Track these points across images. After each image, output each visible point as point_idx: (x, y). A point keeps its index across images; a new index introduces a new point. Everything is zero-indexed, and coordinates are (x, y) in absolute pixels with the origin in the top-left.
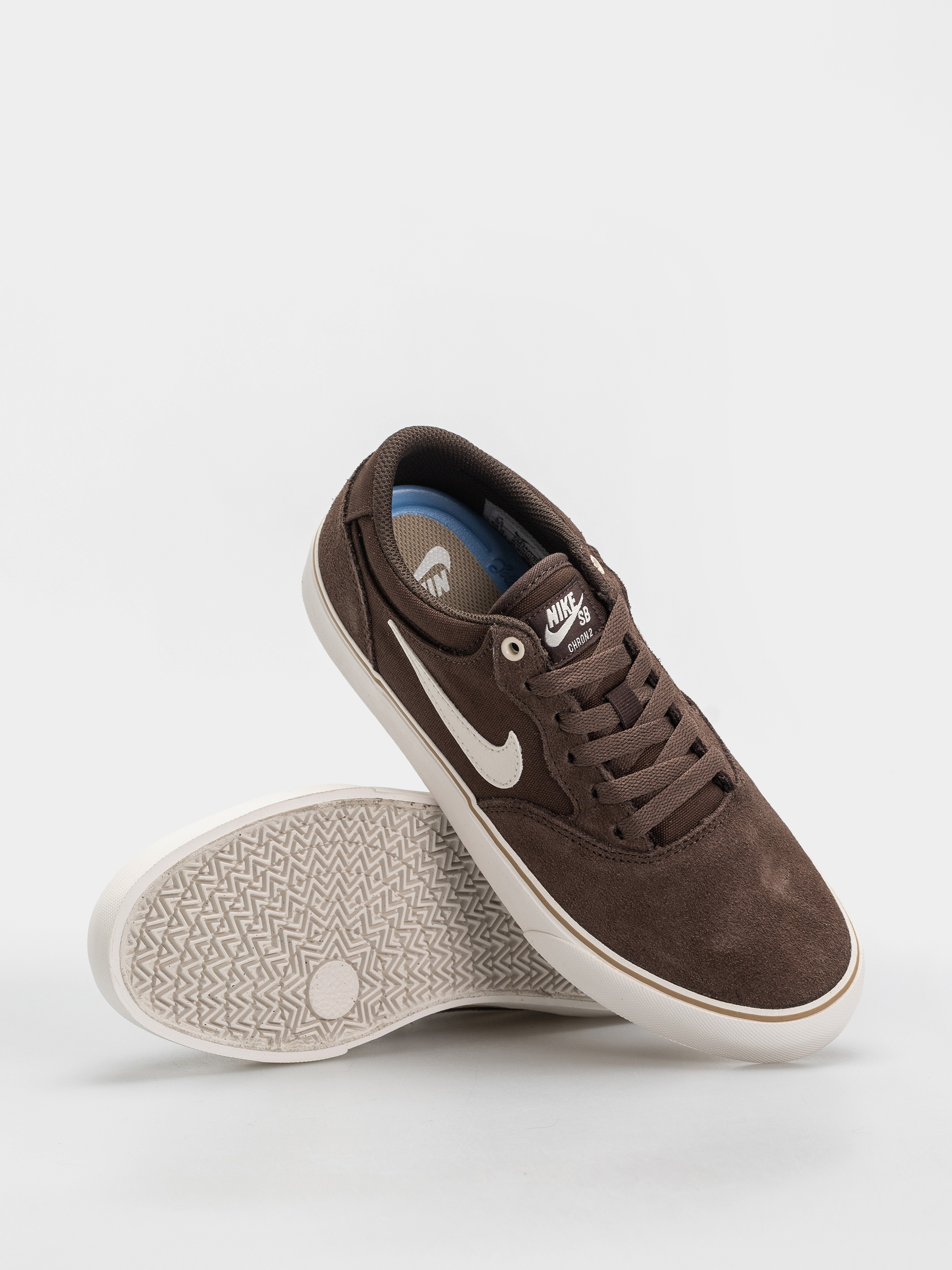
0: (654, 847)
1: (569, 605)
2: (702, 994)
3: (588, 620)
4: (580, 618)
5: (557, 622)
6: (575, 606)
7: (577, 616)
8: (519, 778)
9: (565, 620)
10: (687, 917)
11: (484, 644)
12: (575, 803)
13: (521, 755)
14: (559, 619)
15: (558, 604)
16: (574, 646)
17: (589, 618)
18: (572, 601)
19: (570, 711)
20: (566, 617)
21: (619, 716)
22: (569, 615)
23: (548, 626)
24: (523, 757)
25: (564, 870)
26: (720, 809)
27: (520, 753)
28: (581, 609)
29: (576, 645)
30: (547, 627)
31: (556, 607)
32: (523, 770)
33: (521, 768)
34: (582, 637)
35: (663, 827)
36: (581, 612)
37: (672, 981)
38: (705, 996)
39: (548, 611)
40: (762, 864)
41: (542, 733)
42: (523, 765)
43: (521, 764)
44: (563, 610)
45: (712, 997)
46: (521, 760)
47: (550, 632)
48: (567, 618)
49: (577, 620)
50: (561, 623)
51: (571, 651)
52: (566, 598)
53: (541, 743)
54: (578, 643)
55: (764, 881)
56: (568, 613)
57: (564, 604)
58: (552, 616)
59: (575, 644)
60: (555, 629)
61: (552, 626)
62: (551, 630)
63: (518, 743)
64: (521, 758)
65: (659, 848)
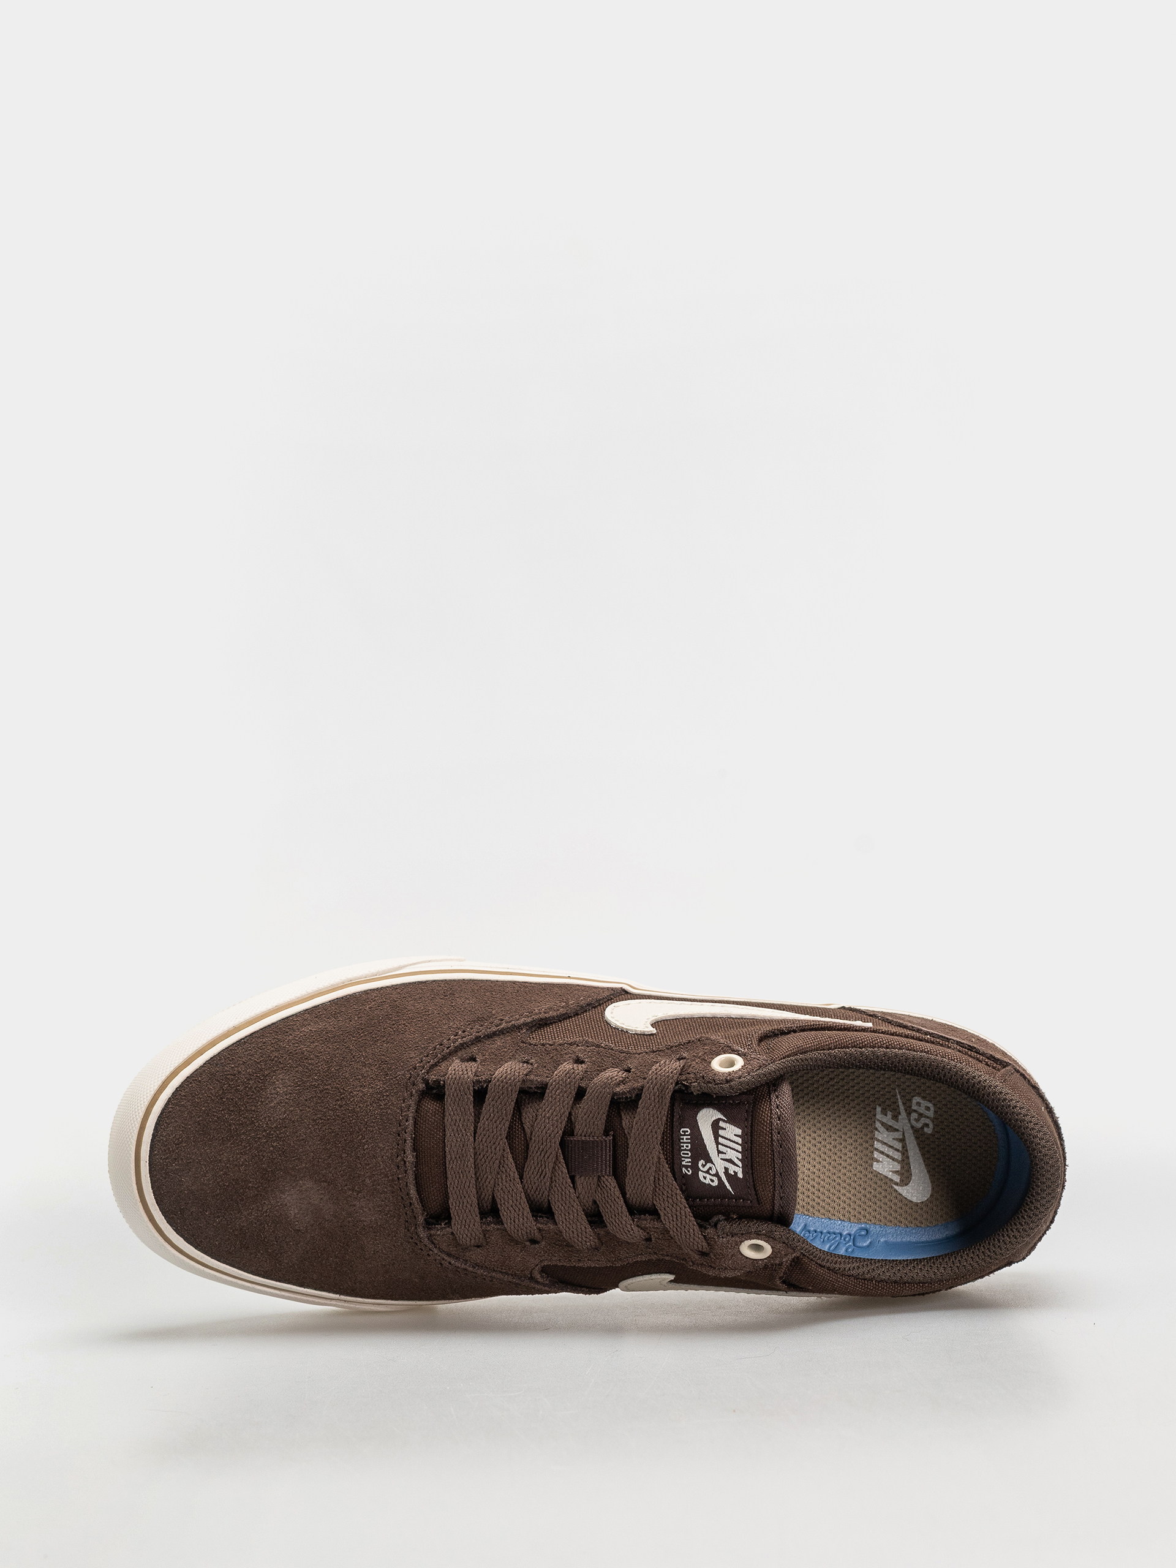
1: (730, 1161)
3: (701, 1174)
4: (709, 1165)
5: (721, 1132)
6: (725, 1168)
7: (713, 1163)
9: (718, 1143)
14: (723, 1137)
15: (739, 1148)
17: (702, 1179)
18: (732, 1169)
20: (720, 1146)
22: (719, 1152)
23: (724, 1121)
26: (413, 1192)
28: (717, 1175)
29: (685, 1141)
30: (724, 1118)
31: (737, 1143)
36: (713, 1172)
39: (739, 1132)
40: (327, 1197)
44: (729, 1150)
47: (717, 1118)
48: (717, 1147)
49: (709, 1160)
51: (682, 1129)
52: (740, 1164)
54: (685, 1145)
55: (309, 1184)
56: (723, 1153)
57: (735, 1156)
58: (731, 1132)
60: (715, 1126)
61: (721, 1124)
62: (717, 1121)
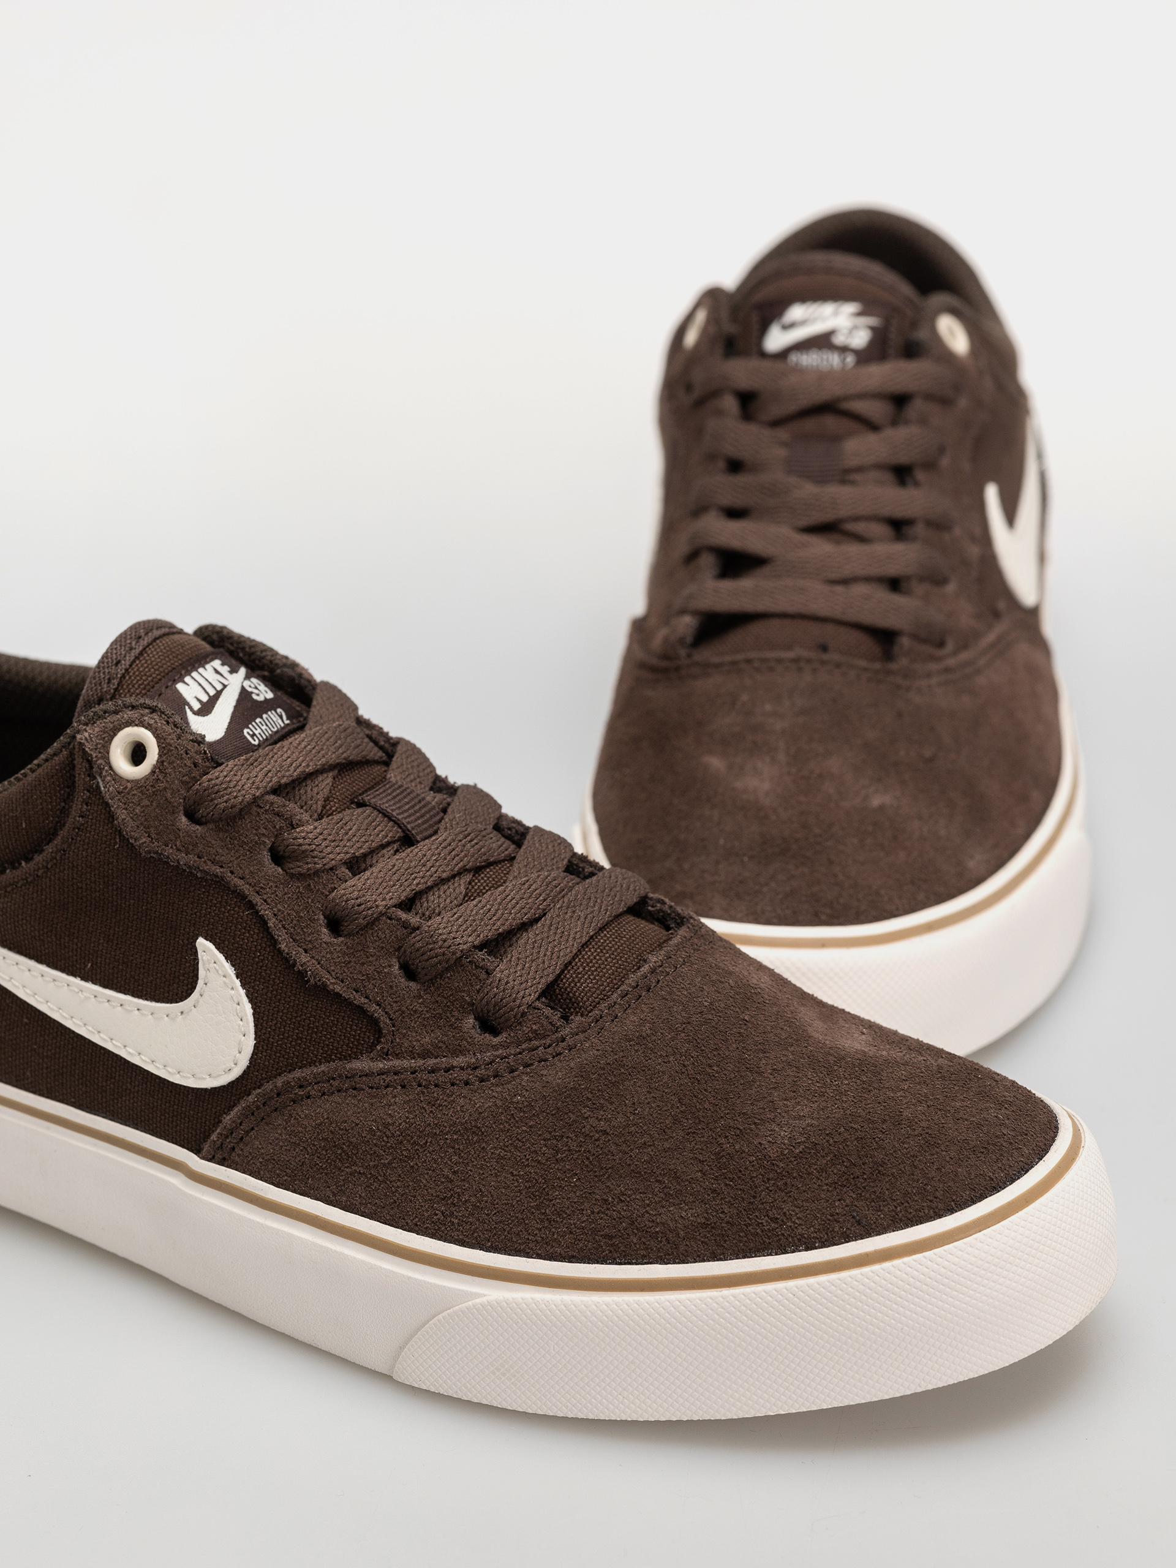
0: (566, 1018)
1: (218, 674)
2: (786, 1252)
3: (267, 694)
4: (250, 690)
5: (204, 699)
6: (232, 674)
7: (243, 688)
8: (253, 1036)
9: (220, 693)
10: (690, 1122)
11: (81, 778)
12: (378, 1013)
13: (238, 982)
14: (207, 693)
15: (195, 675)
16: (257, 732)
17: (269, 691)
18: (224, 670)
19: (292, 825)
20: (219, 690)
21: (396, 823)
22: (225, 686)
23: (190, 707)
24: (243, 985)
25: (409, 1158)
27: (234, 977)
28: (247, 680)
30: (188, 709)
31: (193, 678)
32: (254, 1014)
33: (248, 1009)
34: (267, 719)
35: (569, 984)
36: (248, 684)
37: (715, 1257)
38: (793, 1252)
39: (180, 685)
41: (257, 900)
42: (251, 1001)
43: (245, 1000)
44: (210, 681)
45: (807, 1249)
46: (242, 992)
47: (196, 716)
48: (224, 691)
49: (245, 694)
50: (213, 700)
52: (208, 666)
53: (263, 922)
56: (221, 684)
57: (208, 673)
58: (191, 692)
59: (256, 729)
60: (206, 710)
61: (197, 706)
62: (199, 713)
63: (221, 957)
64: (240, 988)
65: (577, 1019)
